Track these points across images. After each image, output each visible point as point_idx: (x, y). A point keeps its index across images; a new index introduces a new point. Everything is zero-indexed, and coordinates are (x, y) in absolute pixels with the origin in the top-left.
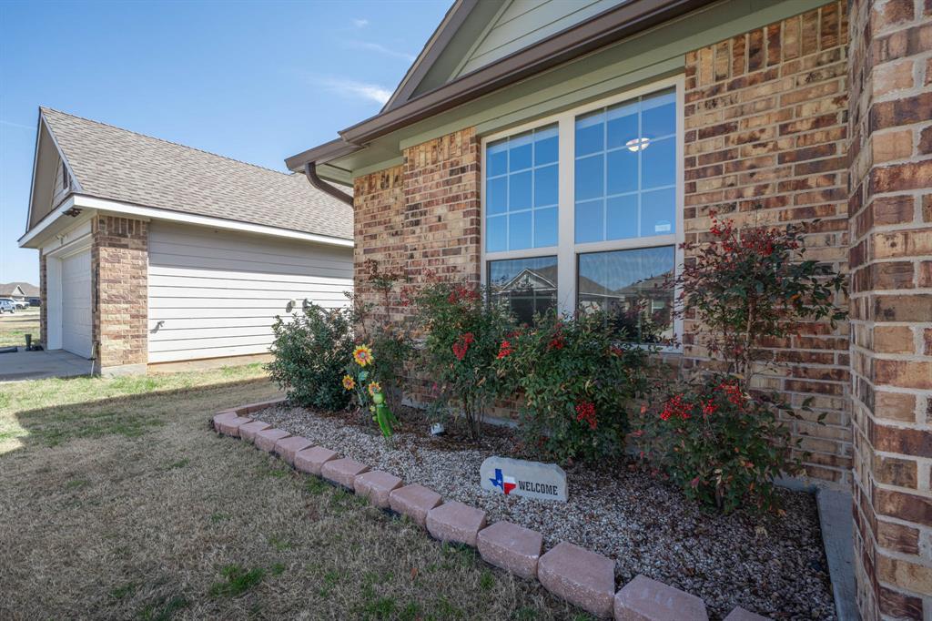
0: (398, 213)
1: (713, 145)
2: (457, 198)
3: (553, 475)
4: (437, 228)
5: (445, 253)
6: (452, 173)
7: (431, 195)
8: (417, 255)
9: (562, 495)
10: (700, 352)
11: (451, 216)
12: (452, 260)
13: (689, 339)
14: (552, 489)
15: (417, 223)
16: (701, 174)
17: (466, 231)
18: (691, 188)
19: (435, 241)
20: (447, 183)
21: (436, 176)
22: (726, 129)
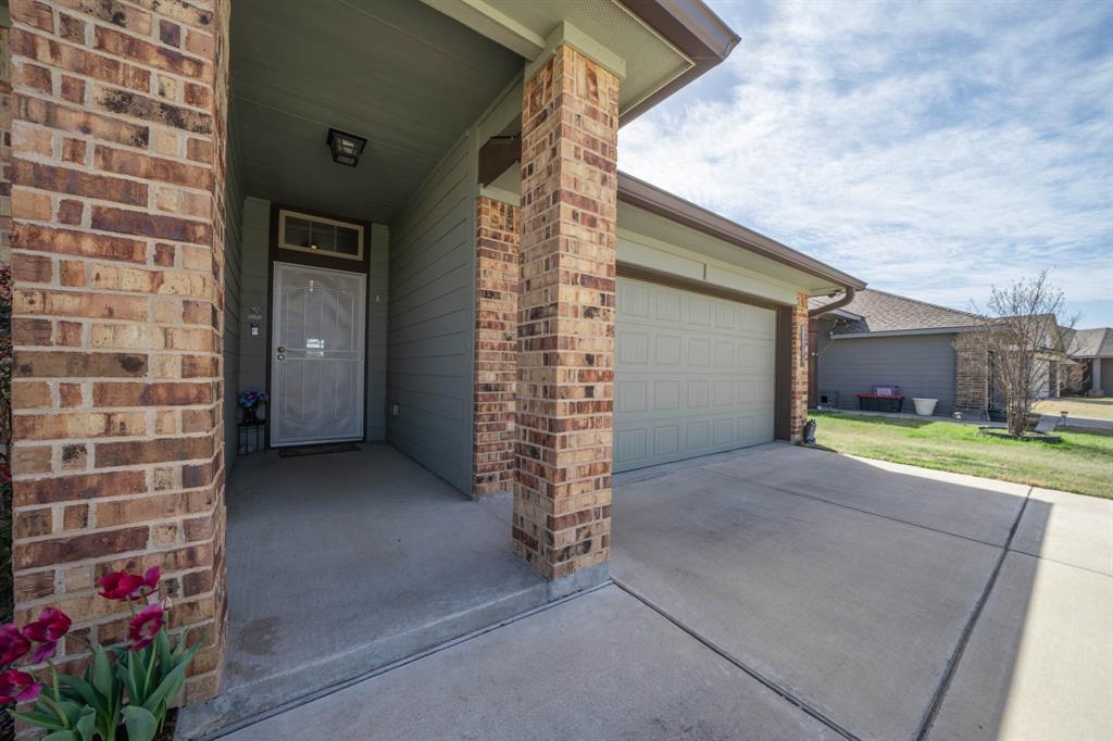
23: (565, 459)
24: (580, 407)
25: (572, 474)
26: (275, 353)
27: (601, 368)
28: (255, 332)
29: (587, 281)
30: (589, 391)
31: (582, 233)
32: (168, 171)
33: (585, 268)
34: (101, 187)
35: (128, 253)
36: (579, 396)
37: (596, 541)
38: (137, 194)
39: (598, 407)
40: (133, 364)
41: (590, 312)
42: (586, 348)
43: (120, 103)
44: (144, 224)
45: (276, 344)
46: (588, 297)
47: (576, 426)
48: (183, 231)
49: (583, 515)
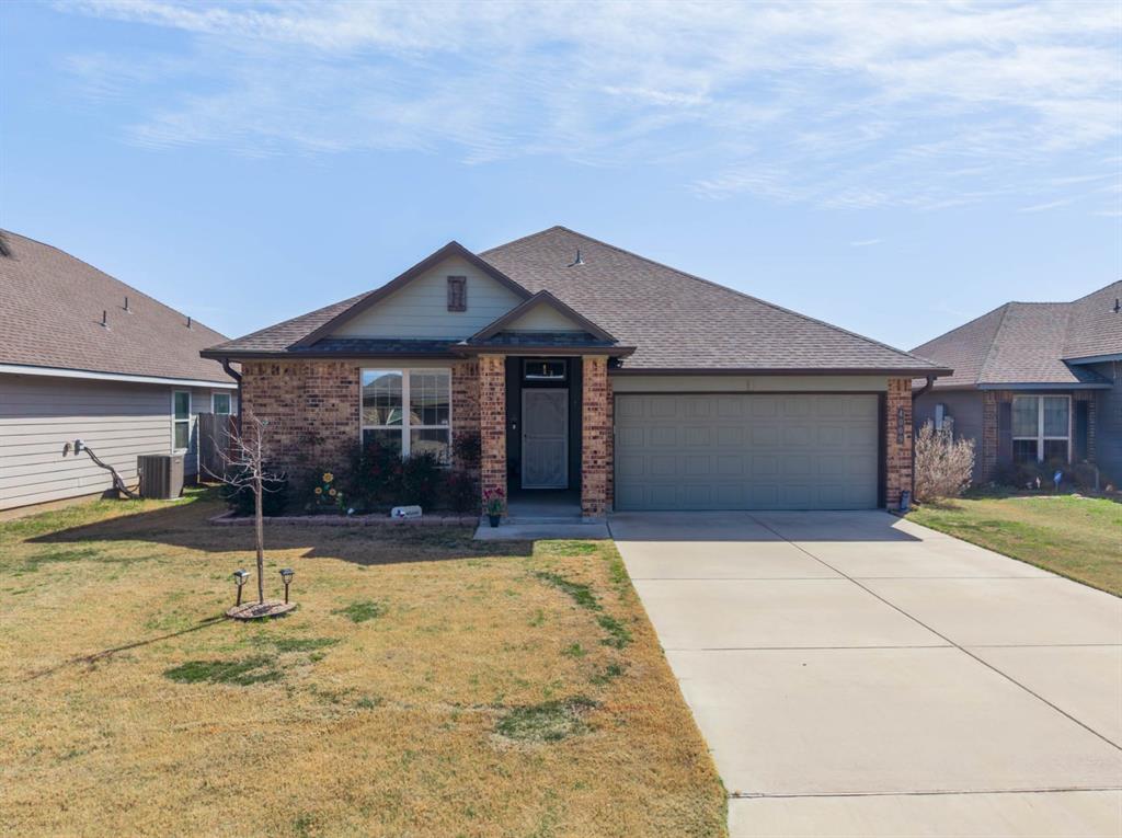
0: (287, 392)
1: (461, 397)
2: (346, 396)
3: (418, 508)
4: (332, 410)
5: (337, 424)
6: (342, 382)
7: (327, 392)
8: (316, 423)
9: (420, 514)
10: (458, 468)
11: (341, 405)
12: (342, 428)
13: (453, 463)
14: (417, 513)
15: (316, 406)
16: (457, 406)
17: (352, 414)
18: (454, 410)
19: (331, 417)
20: (338, 387)
21: (331, 382)
22: (464, 392)
23: (585, 482)
24: (593, 467)
25: (589, 487)
26: (523, 438)
27: (601, 455)
28: (514, 427)
29: (593, 428)
30: (596, 462)
31: (592, 414)
32: (499, 423)
33: (593, 424)
34: (491, 428)
35: (494, 438)
36: (592, 464)
37: (599, 510)
38: (494, 428)
39: (599, 467)
40: (495, 457)
41: (595, 438)
42: (595, 449)
43: (492, 414)
44: (495, 433)
45: (524, 433)
46: (593, 433)
47: (590, 472)
48: (501, 433)
49: (594, 500)
